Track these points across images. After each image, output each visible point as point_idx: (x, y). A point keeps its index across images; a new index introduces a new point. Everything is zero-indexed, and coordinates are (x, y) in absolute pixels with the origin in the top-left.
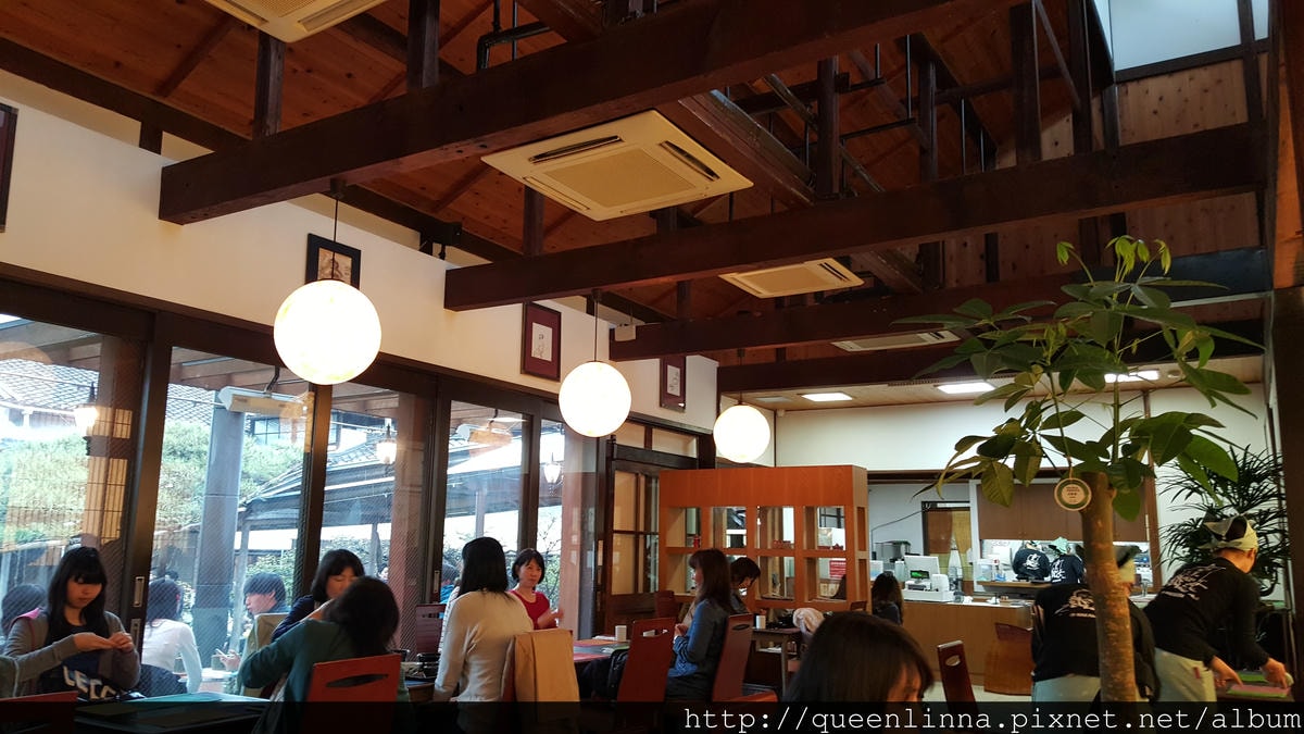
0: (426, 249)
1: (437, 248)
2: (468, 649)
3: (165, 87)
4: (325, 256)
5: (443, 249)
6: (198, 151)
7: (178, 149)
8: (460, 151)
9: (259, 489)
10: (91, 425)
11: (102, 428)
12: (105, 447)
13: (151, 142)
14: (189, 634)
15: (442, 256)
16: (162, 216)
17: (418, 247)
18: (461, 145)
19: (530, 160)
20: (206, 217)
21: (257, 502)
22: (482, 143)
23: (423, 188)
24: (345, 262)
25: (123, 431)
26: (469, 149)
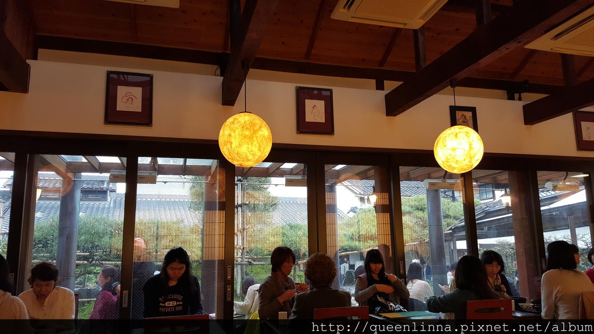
0: (511, 98)
1: (517, 96)
2: (556, 298)
3: (382, 63)
4: (459, 114)
5: (520, 95)
6: (399, 83)
7: (391, 85)
8: (508, 48)
9: (456, 222)
10: (375, 201)
11: (380, 202)
12: (381, 209)
13: (380, 87)
14: (428, 286)
15: (520, 99)
16: (387, 115)
17: (507, 97)
18: (507, 46)
19: (552, 39)
20: (404, 111)
21: (457, 228)
22: (518, 41)
23: (505, 69)
24: (469, 114)
25: (387, 202)
26: (512, 46)
